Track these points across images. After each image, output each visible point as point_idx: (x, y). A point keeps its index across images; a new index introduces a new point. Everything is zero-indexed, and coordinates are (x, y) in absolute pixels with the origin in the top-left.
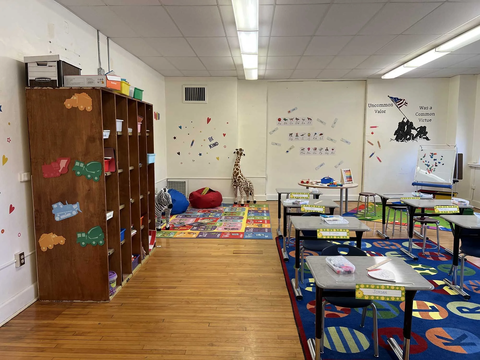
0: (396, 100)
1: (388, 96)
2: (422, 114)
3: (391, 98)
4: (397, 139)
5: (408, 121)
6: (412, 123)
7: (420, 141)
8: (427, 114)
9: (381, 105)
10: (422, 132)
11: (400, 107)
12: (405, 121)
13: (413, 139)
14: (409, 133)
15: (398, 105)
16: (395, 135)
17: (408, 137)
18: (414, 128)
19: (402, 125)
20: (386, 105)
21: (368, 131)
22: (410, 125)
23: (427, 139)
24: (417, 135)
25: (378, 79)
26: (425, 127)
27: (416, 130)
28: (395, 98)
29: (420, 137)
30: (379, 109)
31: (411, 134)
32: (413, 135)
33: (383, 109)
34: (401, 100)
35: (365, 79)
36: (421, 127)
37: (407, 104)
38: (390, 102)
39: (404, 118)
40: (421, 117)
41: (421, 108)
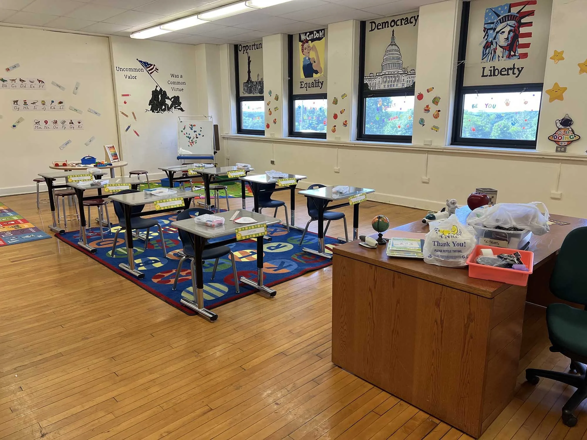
0: (146, 65)
1: (137, 59)
2: (174, 83)
3: (141, 61)
4: (152, 110)
5: (161, 89)
6: (165, 92)
7: (175, 112)
8: (179, 83)
9: (131, 70)
10: (176, 102)
11: (151, 73)
12: (158, 89)
13: (168, 110)
14: (163, 103)
15: (149, 70)
16: (149, 105)
17: (163, 107)
18: (168, 98)
19: (155, 93)
20: (136, 70)
21: (120, 100)
22: (164, 95)
23: (182, 109)
24: (172, 106)
25: (126, 37)
26: (178, 97)
27: (170, 100)
28: (145, 63)
29: (175, 108)
30: (129, 73)
31: (166, 105)
32: (168, 105)
33: (133, 74)
34: (151, 65)
35: (108, 36)
36: (174, 97)
37: (158, 70)
38: (140, 66)
39: (157, 86)
40: (173, 86)
41: (172, 76)
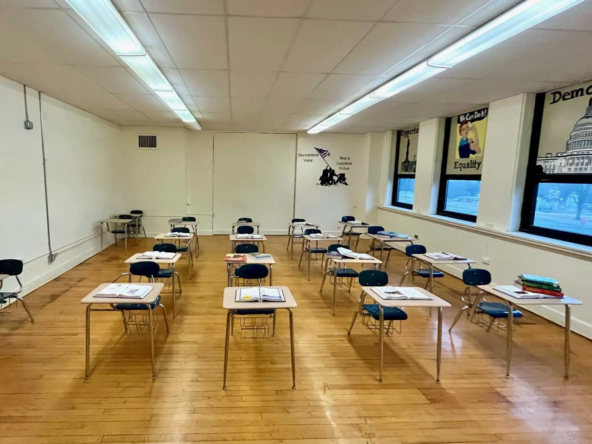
0: (321, 151)
1: (315, 148)
2: (342, 164)
3: (317, 149)
4: (322, 184)
6: (333, 170)
8: (346, 163)
9: (309, 155)
10: (342, 178)
11: (324, 157)
12: (328, 168)
13: (335, 184)
14: (331, 178)
15: (323, 155)
16: (320, 180)
17: (331, 182)
18: (336, 175)
19: (325, 172)
20: (313, 155)
22: (332, 172)
23: (346, 184)
24: (338, 181)
25: (304, 133)
26: (344, 174)
27: (337, 176)
28: (320, 150)
29: (340, 182)
30: (307, 158)
31: (333, 180)
32: (335, 180)
33: (310, 158)
34: (325, 151)
35: (296, 133)
36: (341, 174)
37: (330, 154)
38: (316, 153)
39: (327, 167)
40: (340, 166)
41: (341, 158)
